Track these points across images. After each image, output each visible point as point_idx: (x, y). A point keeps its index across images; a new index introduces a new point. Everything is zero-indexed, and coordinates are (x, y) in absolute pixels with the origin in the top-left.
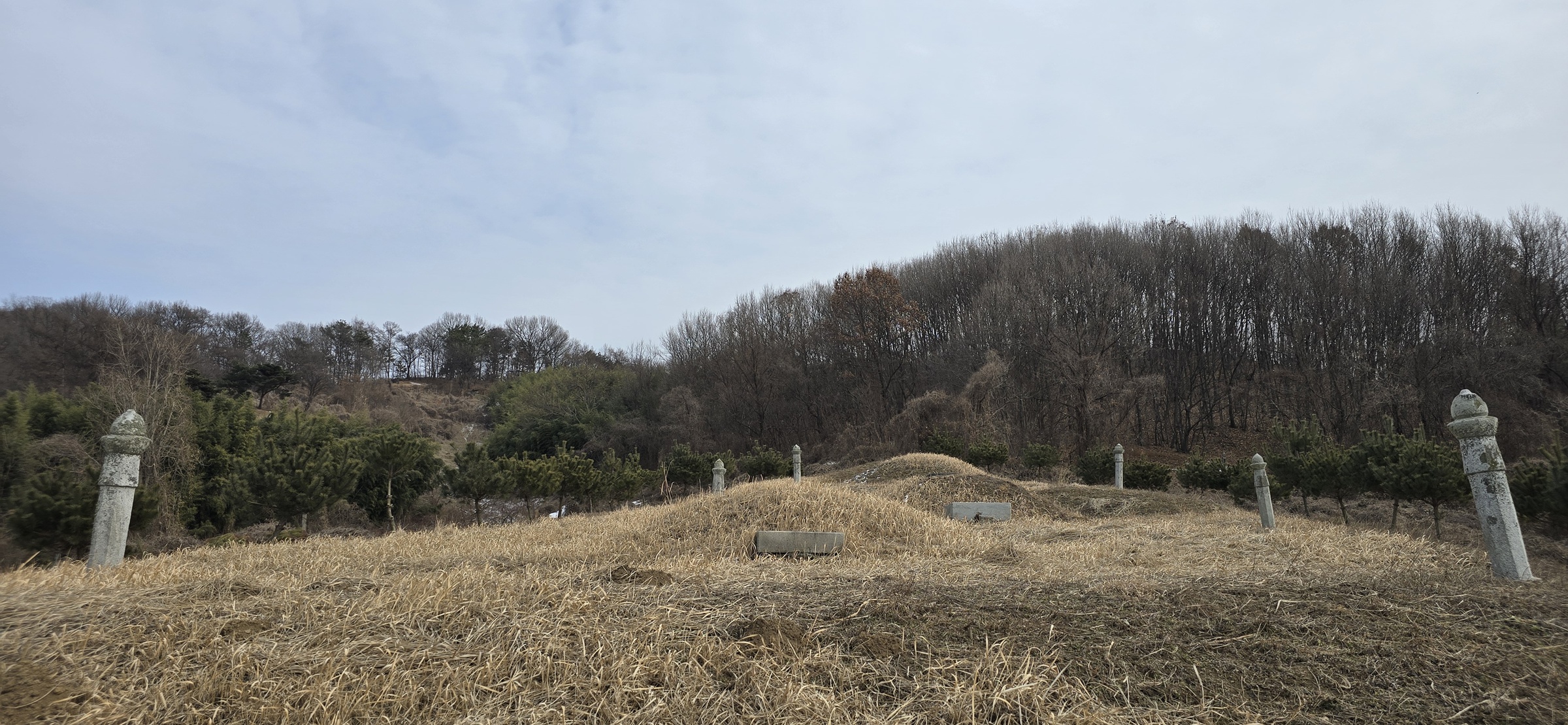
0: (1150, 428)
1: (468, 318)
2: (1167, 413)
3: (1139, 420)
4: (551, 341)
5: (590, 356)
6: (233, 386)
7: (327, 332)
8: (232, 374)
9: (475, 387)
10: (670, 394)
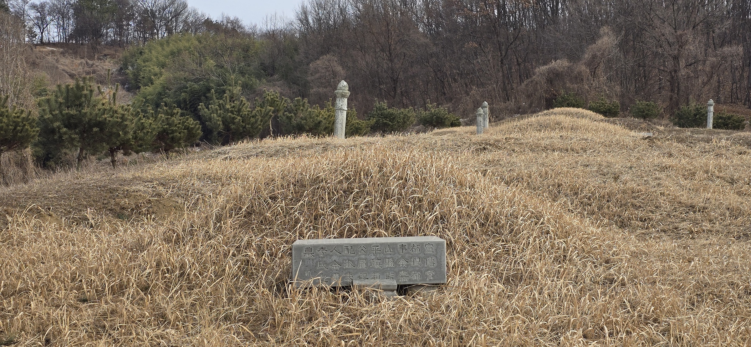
9: (107, 52)
10: (318, 62)
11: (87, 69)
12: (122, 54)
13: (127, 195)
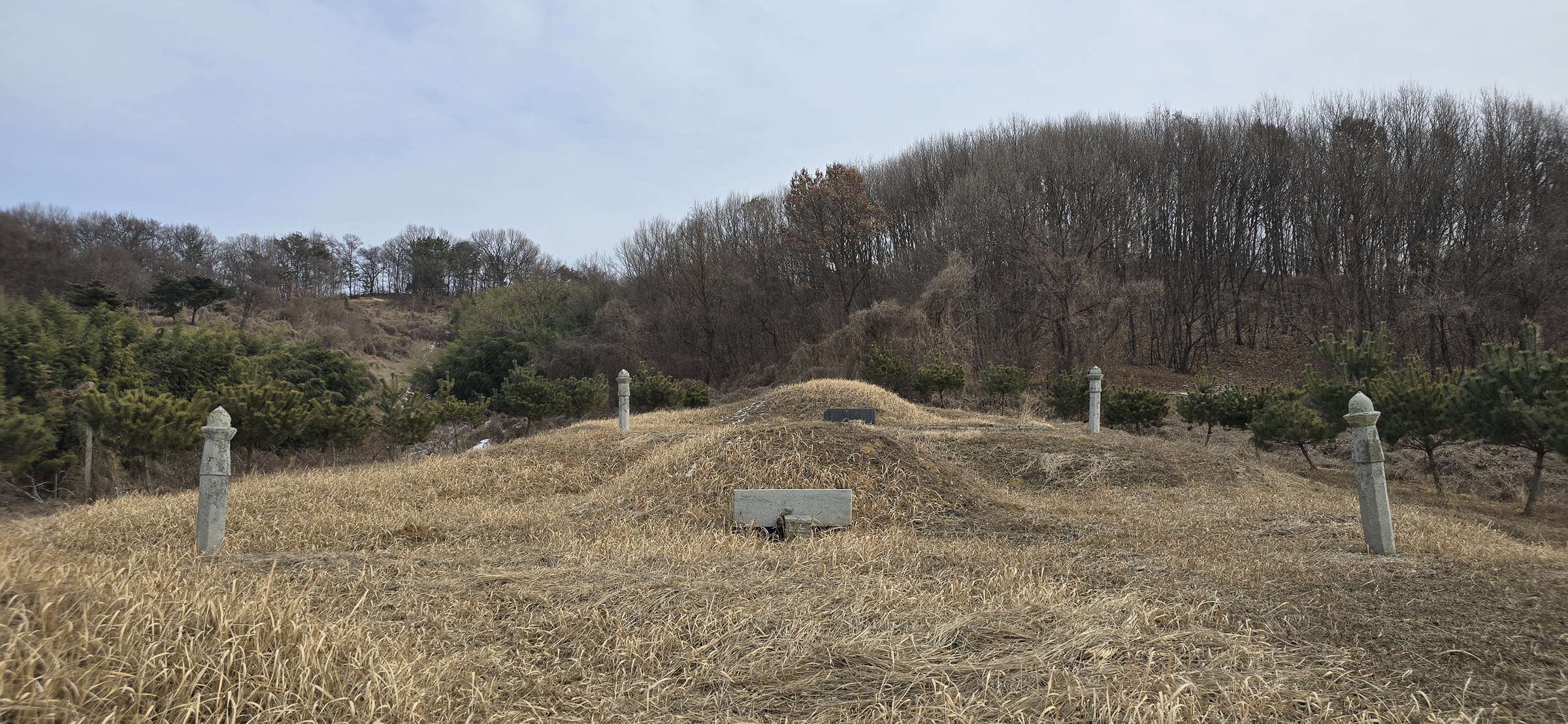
0: (1145, 346)
1: (432, 230)
2: (1165, 328)
3: (1133, 336)
4: (521, 255)
5: (564, 272)
6: (162, 300)
7: (283, 244)
8: (159, 287)
9: (441, 303)
11: (411, 322)
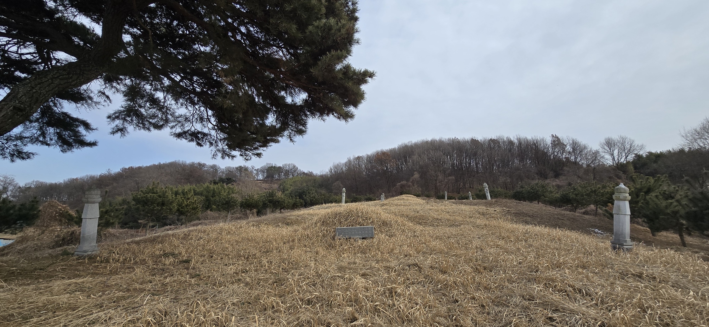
1: (273, 164)
4: (294, 169)
9: (275, 182)
10: (335, 183)
11: (269, 187)
12: (280, 182)
13: (289, 219)
